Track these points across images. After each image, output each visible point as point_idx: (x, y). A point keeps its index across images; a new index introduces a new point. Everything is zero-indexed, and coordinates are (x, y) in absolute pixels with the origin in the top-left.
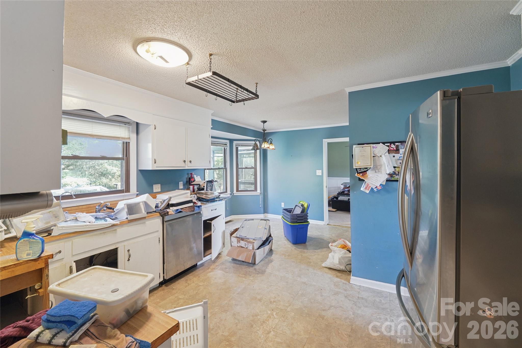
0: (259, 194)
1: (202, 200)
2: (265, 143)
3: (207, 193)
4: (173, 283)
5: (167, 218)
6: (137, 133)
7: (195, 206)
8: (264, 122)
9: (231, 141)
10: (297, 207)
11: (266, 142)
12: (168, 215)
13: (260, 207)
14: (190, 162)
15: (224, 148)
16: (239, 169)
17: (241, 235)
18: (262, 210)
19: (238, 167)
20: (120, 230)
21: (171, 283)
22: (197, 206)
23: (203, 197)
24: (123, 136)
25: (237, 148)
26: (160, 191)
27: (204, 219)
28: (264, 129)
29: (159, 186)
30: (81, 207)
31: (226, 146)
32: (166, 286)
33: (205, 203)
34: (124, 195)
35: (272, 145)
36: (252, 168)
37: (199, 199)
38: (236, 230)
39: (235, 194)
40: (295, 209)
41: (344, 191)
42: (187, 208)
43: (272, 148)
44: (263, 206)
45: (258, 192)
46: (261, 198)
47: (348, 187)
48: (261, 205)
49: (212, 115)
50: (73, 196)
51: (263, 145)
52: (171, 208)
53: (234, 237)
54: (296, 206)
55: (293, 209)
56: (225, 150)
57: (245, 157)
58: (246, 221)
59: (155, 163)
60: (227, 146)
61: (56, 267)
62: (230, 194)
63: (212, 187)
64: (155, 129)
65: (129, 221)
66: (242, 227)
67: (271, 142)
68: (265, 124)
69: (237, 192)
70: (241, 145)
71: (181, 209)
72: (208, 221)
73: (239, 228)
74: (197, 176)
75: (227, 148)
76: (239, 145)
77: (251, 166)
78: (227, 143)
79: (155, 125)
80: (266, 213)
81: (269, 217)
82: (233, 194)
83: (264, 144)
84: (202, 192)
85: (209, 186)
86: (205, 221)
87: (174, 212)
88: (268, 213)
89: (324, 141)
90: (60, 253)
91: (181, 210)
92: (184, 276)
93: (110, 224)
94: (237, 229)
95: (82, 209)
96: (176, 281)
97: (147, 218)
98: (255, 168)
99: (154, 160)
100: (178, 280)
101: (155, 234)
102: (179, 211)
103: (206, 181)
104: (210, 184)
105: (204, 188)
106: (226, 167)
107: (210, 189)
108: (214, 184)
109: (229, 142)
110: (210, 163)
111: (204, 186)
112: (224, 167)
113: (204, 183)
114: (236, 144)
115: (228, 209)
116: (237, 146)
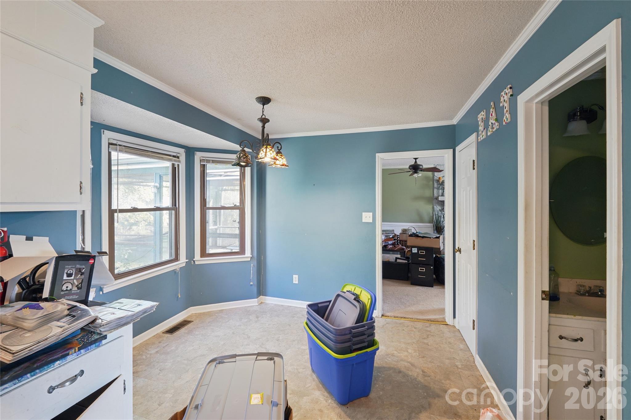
0: (249, 259)
2: (266, 148)
8: (265, 101)
9: (190, 151)
10: (340, 299)
11: (270, 145)
13: (251, 285)
15: (173, 165)
16: (207, 211)
18: (255, 289)
19: (205, 206)
25: (203, 167)
28: (264, 117)
31: (176, 161)
35: (282, 156)
36: (234, 208)
39: (196, 263)
40: (337, 303)
41: (387, 245)
43: (281, 164)
44: (256, 283)
45: (246, 255)
46: (253, 267)
47: (391, 238)
48: (252, 280)
51: (262, 152)
54: (338, 296)
55: (330, 302)
56: (174, 169)
57: (225, 190)
60: (179, 161)
62: (186, 262)
63: (87, 275)
66: (197, 407)
67: (279, 150)
68: (265, 106)
69: (201, 257)
70: (213, 161)
74: (28, 239)
75: (178, 165)
76: (208, 161)
77: (233, 204)
78: (178, 155)
80: (263, 295)
81: (267, 302)
83: (265, 150)
85: (69, 275)
88: (265, 295)
89: (378, 156)
98: (241, 209)
103: (52, 259)
104: (78, 266)
105: (42, 285)
106: (176, 206)
107: (76, 284)
108: (102, 264)
109: (185, 153)
110: (81, 193)
111: (44, 275)
112: (171, 205)
113: (47, 265)
114: (200, 158)
115: (180, 297)
116: (202, 162)
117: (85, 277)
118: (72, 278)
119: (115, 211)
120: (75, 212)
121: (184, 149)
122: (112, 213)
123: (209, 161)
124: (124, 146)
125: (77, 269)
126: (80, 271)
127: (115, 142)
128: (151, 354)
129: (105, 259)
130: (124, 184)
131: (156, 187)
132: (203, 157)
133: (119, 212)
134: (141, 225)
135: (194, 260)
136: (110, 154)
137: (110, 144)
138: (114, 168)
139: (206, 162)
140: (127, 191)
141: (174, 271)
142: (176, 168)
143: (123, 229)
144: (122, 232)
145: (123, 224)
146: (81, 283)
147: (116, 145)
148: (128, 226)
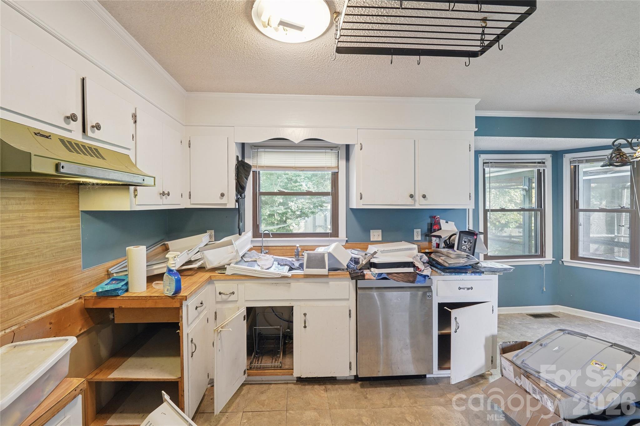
1: (436, 265)
3: (449, 255)
4: (373, 387)
5: (361, 283)
6: (348, 159)
7: (418, 273)
9: (558, 154)
12: (365, 279)
14: (424, 196)
15: (539, 170)
16: (579, 213)
17: (525, 364)
19: (578, 207)
20: (294, 285)
21: (371, 385)
22: (422, 275)
23: (440, 261)
24: (329, 165)
25: (574, 169)
26: (381, 240)
27: (436, 300)
29: (379, 232)
30: (285, 248)
31: (541, 167)
32: (362, 386)
33: (439, 271)
34: (328, 240)
36: (623, 211)
37: (432, 263)
38: (522, 345)
39: (565, 264)
42: (401, 274)
45: (639, 268)
49: (478, 108)
50: (271, 234)
52: (372, 269)
53: (506, 359)
56: (539, 174)
58: (562, 333)
59: (361, 198)
60: (545, 167)
61: (230, 308)
63: (473, 243)
64: (361, 149)
65: (306, 276)
66: (541, 345)
69: (571, 259)
70: (586, 160)
71: (388, 274)
72: (445, 308)
73: (531, 343)
74: (447, 222)
75: (544, 170)
78: (544, 161)
79: (361, 144)
82: (560, 262)
84: (441, 251)
85: (465, 242)
86: (441, 306)
87: (375, 277)
90: (234, 294)
91: (387, 277)
92: (394, 386)
93: (279, 275)
94: (526, 342)
95: (287, 249)
96: (379, 387)
97: (330, 277)
98: (632, 212)
99: (360, 194)
100: (383, 387)
101: (344, 303)
102: (382, 276)
103: (458, 232)
104: (469, 238)
105: (454, 245)
106: (541, 207)
107: (468, 247)
108: (481, 239)
109: (551, 158)
110: (470, 199)
111: (454, 240)
112: (536, 207)
113: (455, 235)
114: (570, 159)
115: (545, 290)
116: (572, 163)
117: (472, 245)
118: (466, 244)
119: (488, 210)
120: (466, 209)
121: (550, 154)
122: (486, 211)
123: (581, 161)
124: (494, 163)
125: (468, 240)
126: (470, 241)
127: (487, 161)
128: (514, 323)
129: (482, 236)
130: (495, 188)
131: (525, 189)
132: (574, 158)
133: (491, 211)
134: (512, 226)
135: (562, 260)
136: (484, 170)
137: (484, 163)
138: (487, 176)
139: (578, 163)
140: (498, 193)
141: (539, 266)
142: (541, 173)
143: (495, 229)
144: (494, 232)
145: (495, 224)
146: (470, 248)
147: (488, 163)
148: (500, 227)
